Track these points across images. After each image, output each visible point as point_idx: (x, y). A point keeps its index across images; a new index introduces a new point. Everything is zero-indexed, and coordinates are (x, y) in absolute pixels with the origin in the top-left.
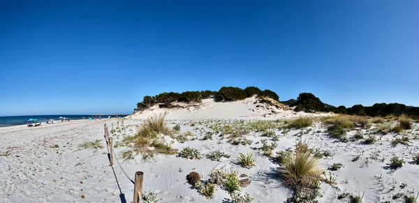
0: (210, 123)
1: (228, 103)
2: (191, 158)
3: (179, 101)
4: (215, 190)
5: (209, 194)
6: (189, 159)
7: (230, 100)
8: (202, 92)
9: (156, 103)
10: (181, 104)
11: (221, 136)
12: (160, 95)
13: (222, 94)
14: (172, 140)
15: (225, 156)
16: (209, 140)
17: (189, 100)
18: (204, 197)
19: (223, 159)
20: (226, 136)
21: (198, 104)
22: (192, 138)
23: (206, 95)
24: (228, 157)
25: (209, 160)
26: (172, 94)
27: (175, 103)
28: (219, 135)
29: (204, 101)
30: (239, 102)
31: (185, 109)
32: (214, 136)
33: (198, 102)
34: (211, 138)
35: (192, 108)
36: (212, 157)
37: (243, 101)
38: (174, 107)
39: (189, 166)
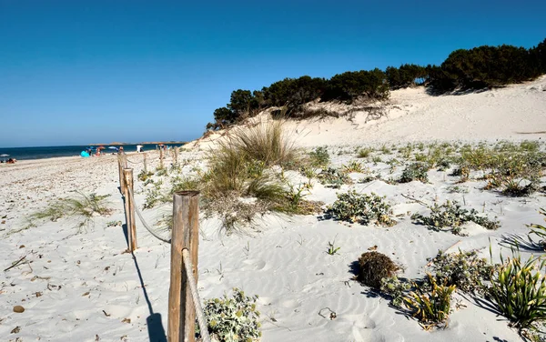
0: (417, 151)
1: (472, 97)
2: (363, 223)
3: (325, 99)
4: (453, 305)
5: (432, 314)
6: (356, 225)
7: (479, 86)
8: (391, 71)
9: (265, 107)
10: (330, 107)
11: (456, 173)
12: (275, 87)
13: (455, 71)
14: (306, 180)
15: (481, 222)
16: (416, 183)
17: (351, 92)
18: (414, 322)
19: (472, 228)
20: (474, 174)
21: (378, 103)
22: (364, 177)
23: (402, 77)
24: (491, 226)
25: (424, 228)
26: (304, 82)
27: (314, 106)
28: (450, 171)
29: (394, 94)
30: (513, 90)
31: (342, 120)
32: (432, 174)
33: (378, 98)
34: (422, 177)
35: (360, 116)
36: (432, 223)
37: (528, 85)
38: (310, 115)
39: (357, 240)
